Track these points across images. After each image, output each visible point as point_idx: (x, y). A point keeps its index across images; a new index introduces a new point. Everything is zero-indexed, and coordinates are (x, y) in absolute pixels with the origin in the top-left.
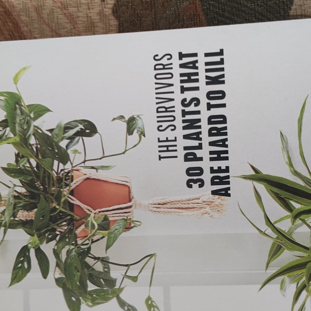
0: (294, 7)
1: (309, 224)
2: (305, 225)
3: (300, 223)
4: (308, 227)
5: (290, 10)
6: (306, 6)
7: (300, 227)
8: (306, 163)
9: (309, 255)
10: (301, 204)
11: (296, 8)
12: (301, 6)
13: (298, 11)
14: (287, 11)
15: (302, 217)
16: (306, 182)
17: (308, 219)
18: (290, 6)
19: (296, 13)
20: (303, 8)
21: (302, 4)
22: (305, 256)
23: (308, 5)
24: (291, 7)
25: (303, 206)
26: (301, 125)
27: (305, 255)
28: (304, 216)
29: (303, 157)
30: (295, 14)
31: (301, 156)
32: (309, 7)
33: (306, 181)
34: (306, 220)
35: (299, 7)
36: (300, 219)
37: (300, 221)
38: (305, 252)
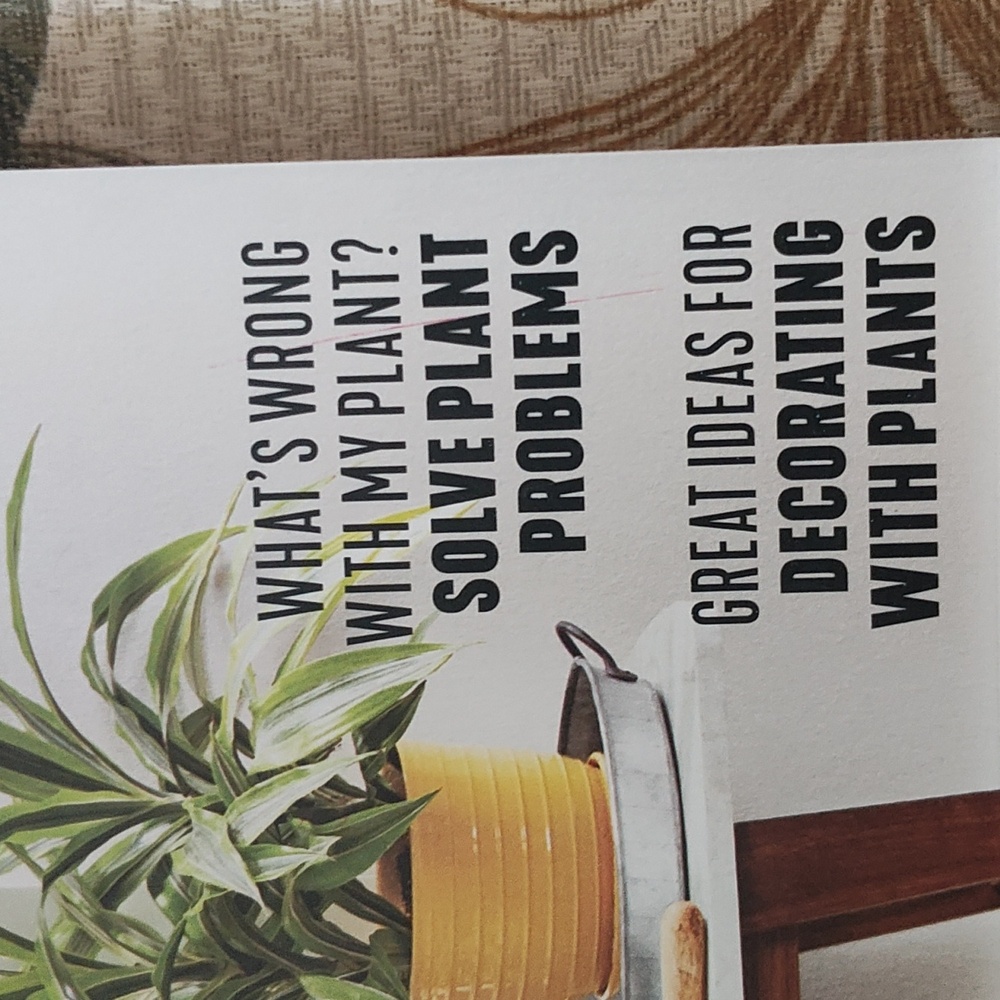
0: (32, 117)
1: (38, 862)
2: (24, 867)
3: (8, 858)
4: (35, 872)
5: (24, 126)
6: (73, 114)
7: (7, 871)
8: (32, 653)
9: (32, 968)
10: (15, 794)
11: (41, 121)
12: (57, 112)
13: (47, 128)
14: (13, 128)
15: (16, 838)
16: (33, 718)
17: (35, 844)
18: (23, 112)
19: (43, 136)
20: (66, 122)
21: (60, 107)
22: (20, 970)
23: (81, 113)
24: (25, 115)
25: (18, 800)
26: (16, 528)
27: (20, 966)
28: (22, 834)
29: (23, 635)
30: (39, 139)
31: (17, 630)
32: (84, 117)
33: (34, 715)
34: (27, 848)
35: (51, 116)
36: (10, 846)
37: (9, 853)
38: (19, 957)
